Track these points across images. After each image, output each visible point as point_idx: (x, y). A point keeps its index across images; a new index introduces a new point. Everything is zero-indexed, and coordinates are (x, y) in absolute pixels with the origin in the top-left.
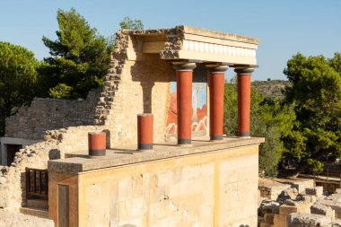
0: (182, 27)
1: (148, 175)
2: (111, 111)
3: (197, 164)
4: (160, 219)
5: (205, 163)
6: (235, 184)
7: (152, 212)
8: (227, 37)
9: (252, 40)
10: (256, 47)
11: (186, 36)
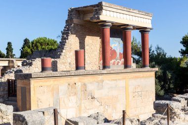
0: (101, 2)
1: (80, 83)
2: (64, 51)
3: (114, 80)
4: (89, 109)
5: (119, 79)
6: (140, 93)
7: (83, 105)
8: (131, 11)
9: (148, 14)
10: (151, 18)
11: (104, 8)
